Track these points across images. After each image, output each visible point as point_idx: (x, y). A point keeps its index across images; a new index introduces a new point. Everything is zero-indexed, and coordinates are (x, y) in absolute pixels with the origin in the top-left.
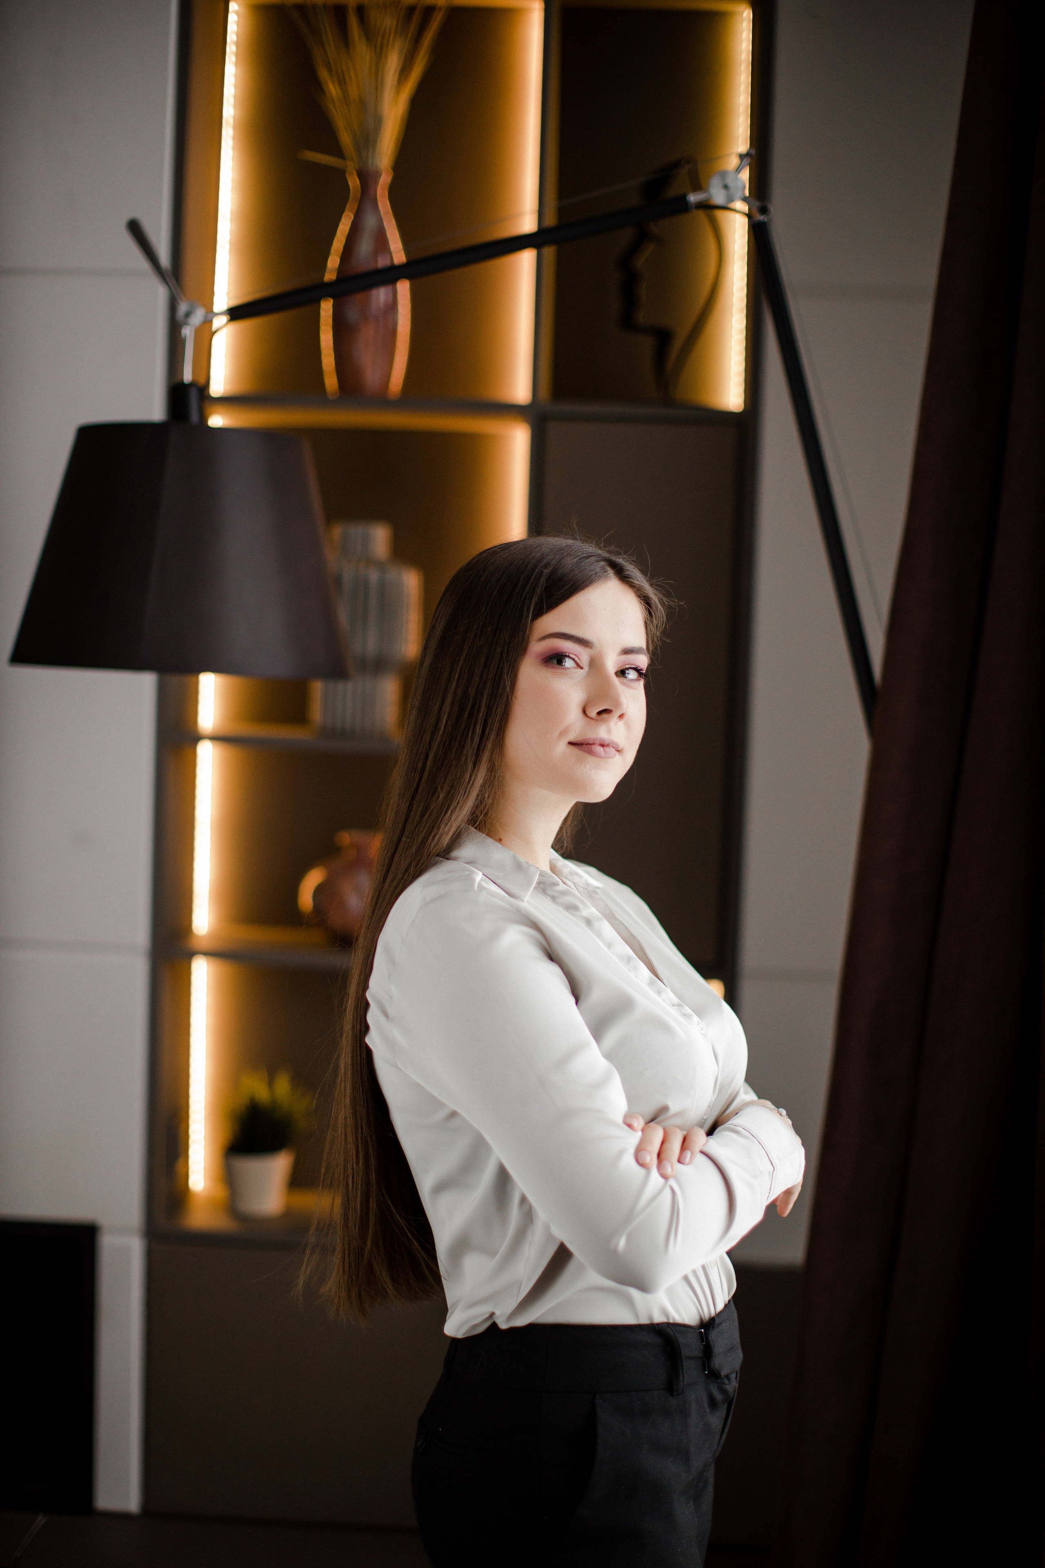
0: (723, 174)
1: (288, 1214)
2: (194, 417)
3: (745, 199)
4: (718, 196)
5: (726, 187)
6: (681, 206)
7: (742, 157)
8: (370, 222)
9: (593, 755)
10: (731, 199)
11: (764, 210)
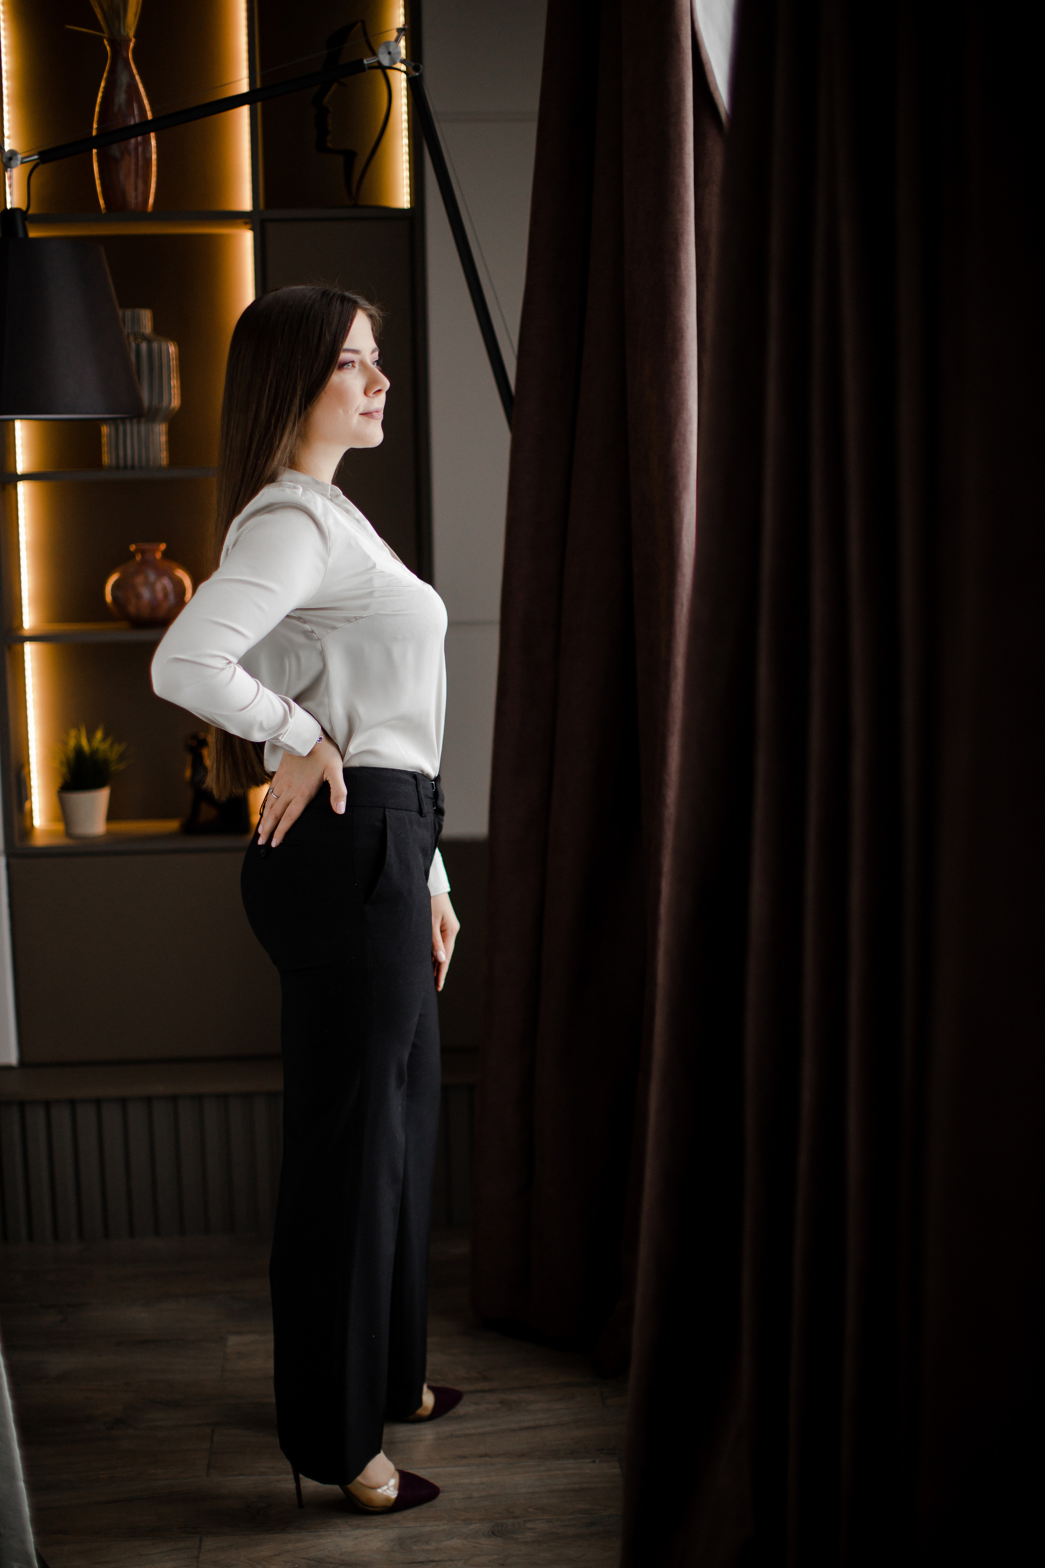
0: (387, 44)
1: (108, 833)
2: (21, 234)
3: (403, 62)
4: (385, 61)
5: (389, 53)
6: (359, 67)
7: (399, 30)
8: (124, 79)
9: (373, 419)
10: (395, 63)
11: (416, 69)
